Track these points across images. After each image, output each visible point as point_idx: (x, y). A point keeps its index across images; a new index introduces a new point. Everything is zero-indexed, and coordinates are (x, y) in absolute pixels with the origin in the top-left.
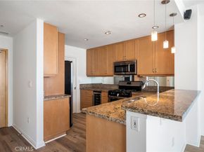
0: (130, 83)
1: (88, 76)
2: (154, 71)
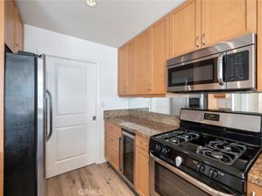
1: (121, 96)
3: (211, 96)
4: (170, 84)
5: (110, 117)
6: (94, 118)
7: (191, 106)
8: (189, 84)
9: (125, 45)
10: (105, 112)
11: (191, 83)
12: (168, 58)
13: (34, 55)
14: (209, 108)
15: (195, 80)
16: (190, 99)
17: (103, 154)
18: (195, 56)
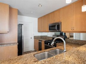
2: (72, 29)
5: (35, 38)
6: (31, 38)
10: (34, 36)
17: (34, 48)
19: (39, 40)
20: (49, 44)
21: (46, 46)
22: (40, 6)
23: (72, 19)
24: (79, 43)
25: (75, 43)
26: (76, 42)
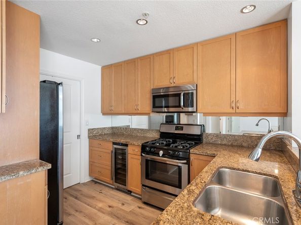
0: (182, 129)
1: (104, 113)
2: (233, 105)
3: (182, 115)
4: (154, 106)
6: (79, 137)
7: (167, 122)
8: (165, 107)
9: (111, 65)
10: (89, 130)
11: (167, 107)
12: (152, 88)
13: (56, 83)
14: (181, 123)
15: (170, 105)
16: (166, 116)
18: (171, 90)
19: (114, 143)
20: (161, 153)
21: (147, 161)
22: (141, 22)
23: (233, 76)
24: (244, 144)
25: (232, 146)
26: (236, 140)
